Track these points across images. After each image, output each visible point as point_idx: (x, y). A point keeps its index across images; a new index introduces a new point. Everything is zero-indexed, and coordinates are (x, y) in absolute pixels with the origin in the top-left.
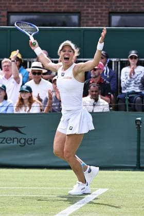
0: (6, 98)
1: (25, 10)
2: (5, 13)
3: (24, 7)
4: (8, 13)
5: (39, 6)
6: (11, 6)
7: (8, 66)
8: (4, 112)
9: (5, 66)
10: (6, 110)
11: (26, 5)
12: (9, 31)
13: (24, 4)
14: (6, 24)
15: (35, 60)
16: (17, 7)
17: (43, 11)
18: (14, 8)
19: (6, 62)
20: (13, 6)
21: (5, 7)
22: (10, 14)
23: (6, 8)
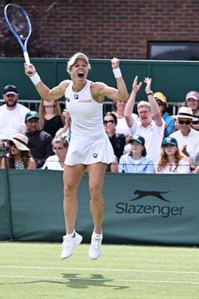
0: (144, 153)
1: (170, 39)
2: (144, 42)
3: (169, 35)
4: (149, 42)
5: (188, 33)
6: (152, 34)
7: (145, 112)
8: (142, 172)
9: (141, 112)
10: (145, 169)
11: (172, 32)
12: (149, 66)
13: (170, 31)
14: (145, 56)
15: (183, 104)
16: (160, 34)
17: (193, 40)
18: (157, 36)
19: (142, 106)
20: (155, 33)
21: (144, 34)
22: (150, 44)
23: (145, 36)
